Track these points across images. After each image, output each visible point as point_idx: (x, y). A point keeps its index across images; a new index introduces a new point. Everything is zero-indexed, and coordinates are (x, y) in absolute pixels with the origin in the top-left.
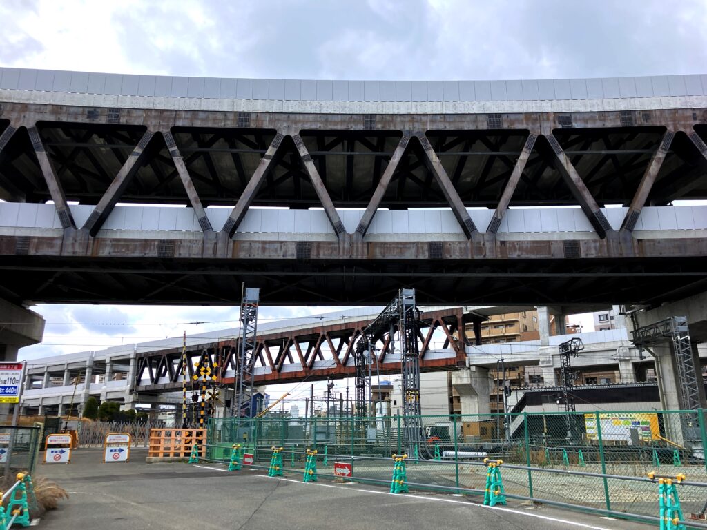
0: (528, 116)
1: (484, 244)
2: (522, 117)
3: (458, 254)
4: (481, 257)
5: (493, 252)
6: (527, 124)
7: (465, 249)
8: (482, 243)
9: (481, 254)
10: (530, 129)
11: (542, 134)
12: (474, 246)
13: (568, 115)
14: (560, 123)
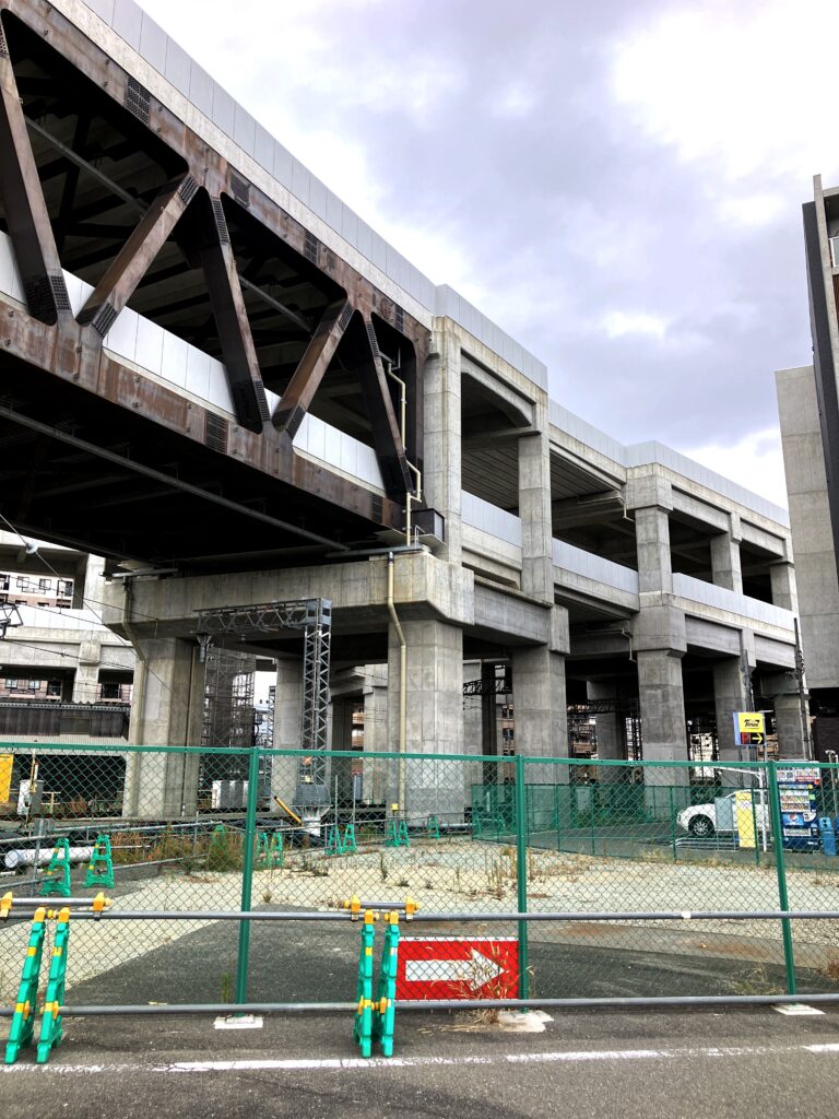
0: (192, 136)
1: (79, 350)
2: (182, 131)
3: (24, 347)
4: (67, 376)
5: (92, 375)
6: (188, 152)
7: (42, 342)
8: (76, 345)
9: (71, 371)
10: (190, 163)
11: (207, 188)
12: (61, 344)
13: (246, 183)
14: (233, 188)
